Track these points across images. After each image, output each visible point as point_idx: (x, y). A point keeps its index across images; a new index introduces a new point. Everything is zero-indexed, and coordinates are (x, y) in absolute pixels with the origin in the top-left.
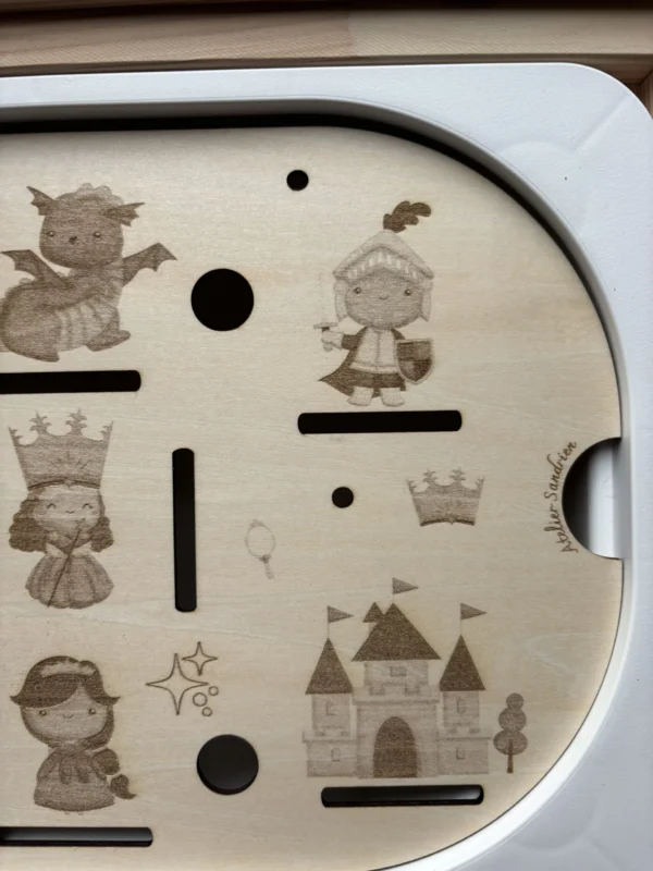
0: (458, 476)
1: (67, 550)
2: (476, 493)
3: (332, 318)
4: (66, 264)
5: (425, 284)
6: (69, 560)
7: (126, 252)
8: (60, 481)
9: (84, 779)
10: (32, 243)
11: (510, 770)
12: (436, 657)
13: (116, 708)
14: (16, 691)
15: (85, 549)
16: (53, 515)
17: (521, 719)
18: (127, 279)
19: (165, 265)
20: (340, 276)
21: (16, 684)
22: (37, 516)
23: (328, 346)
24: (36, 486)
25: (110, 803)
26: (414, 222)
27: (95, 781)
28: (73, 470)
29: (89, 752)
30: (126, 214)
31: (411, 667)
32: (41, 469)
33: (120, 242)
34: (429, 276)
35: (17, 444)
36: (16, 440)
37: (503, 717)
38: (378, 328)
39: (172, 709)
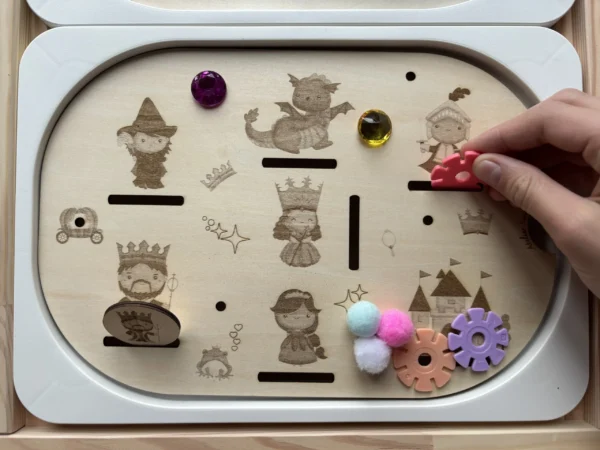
0: (481, 212)
1: (300, 240)
2: (489, 220)
4: (304, 109)
5: (467, 124)
6: (300, 244)
7: (332, 105)
8: (299, 208)
9: (303, 349)
10: (289, 99)
12: (469, 296)
13: (320, 315)
14: (273, 305)
15: (308, 240)
16: (295, 224)
17: (509, 327)
18: (332, 118)
19: (350, 112)
20: (429, 119)
21: (273, 302)
22: (287, 224)
23: (423, 150)
24: (287, 210)
25: (314, 361)
26: (463, 97)
27: (308, 350)
28: (305, 204)
29: (306, 336)
30: (333, 88)
31: (458, 300)
32: (289, 203)
33: (329, 101)
34: (468, 121)
35: (279, 191)
36: (278, 188)
38: (446, 143)
39: (345, 316)
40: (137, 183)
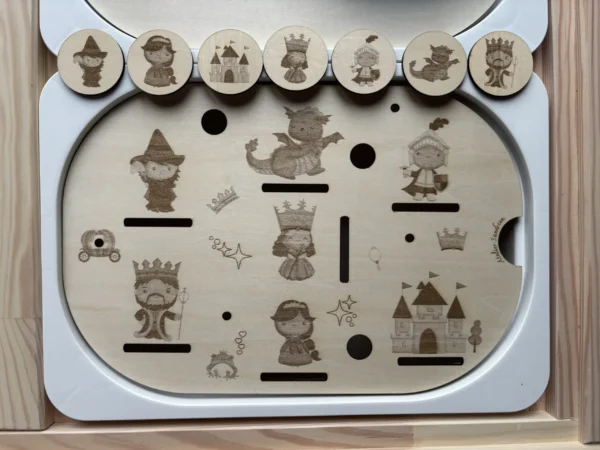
0: (457, 230)
1: (296, 256)
2: (464, 237)
3: (408, 165)
4: (299, 139)
5: (446, 151)
6: (297, 261)
8: (295, 228)
9: (300, 352)
10: (285, 130)
11: (475, 351)
12: (446, 304)
13: (314, 322)
15: (304, 256)
16: (291, 242)
17: (480, 331)
18: (324, 146)
20: (411, 147)
22: (284, 242)
23: (405, 176)
24: (285, 229)
25: (310, 362)
26: (442, 126)
27: (304, 353)
28: (300, 224)
29: (303, 341)
30: (325, 119)
31: (436, 308)
32: (286, 223)
34: (447, 148)
35: (277, 213)
36: (276, 211)
37: (472, 330)
38: (426, 169)
39: (337, 323)
40: (150, 207)
